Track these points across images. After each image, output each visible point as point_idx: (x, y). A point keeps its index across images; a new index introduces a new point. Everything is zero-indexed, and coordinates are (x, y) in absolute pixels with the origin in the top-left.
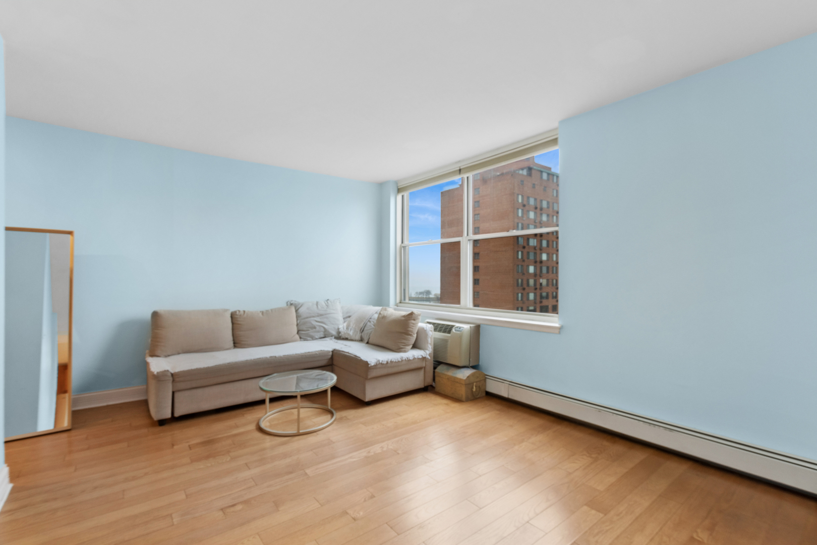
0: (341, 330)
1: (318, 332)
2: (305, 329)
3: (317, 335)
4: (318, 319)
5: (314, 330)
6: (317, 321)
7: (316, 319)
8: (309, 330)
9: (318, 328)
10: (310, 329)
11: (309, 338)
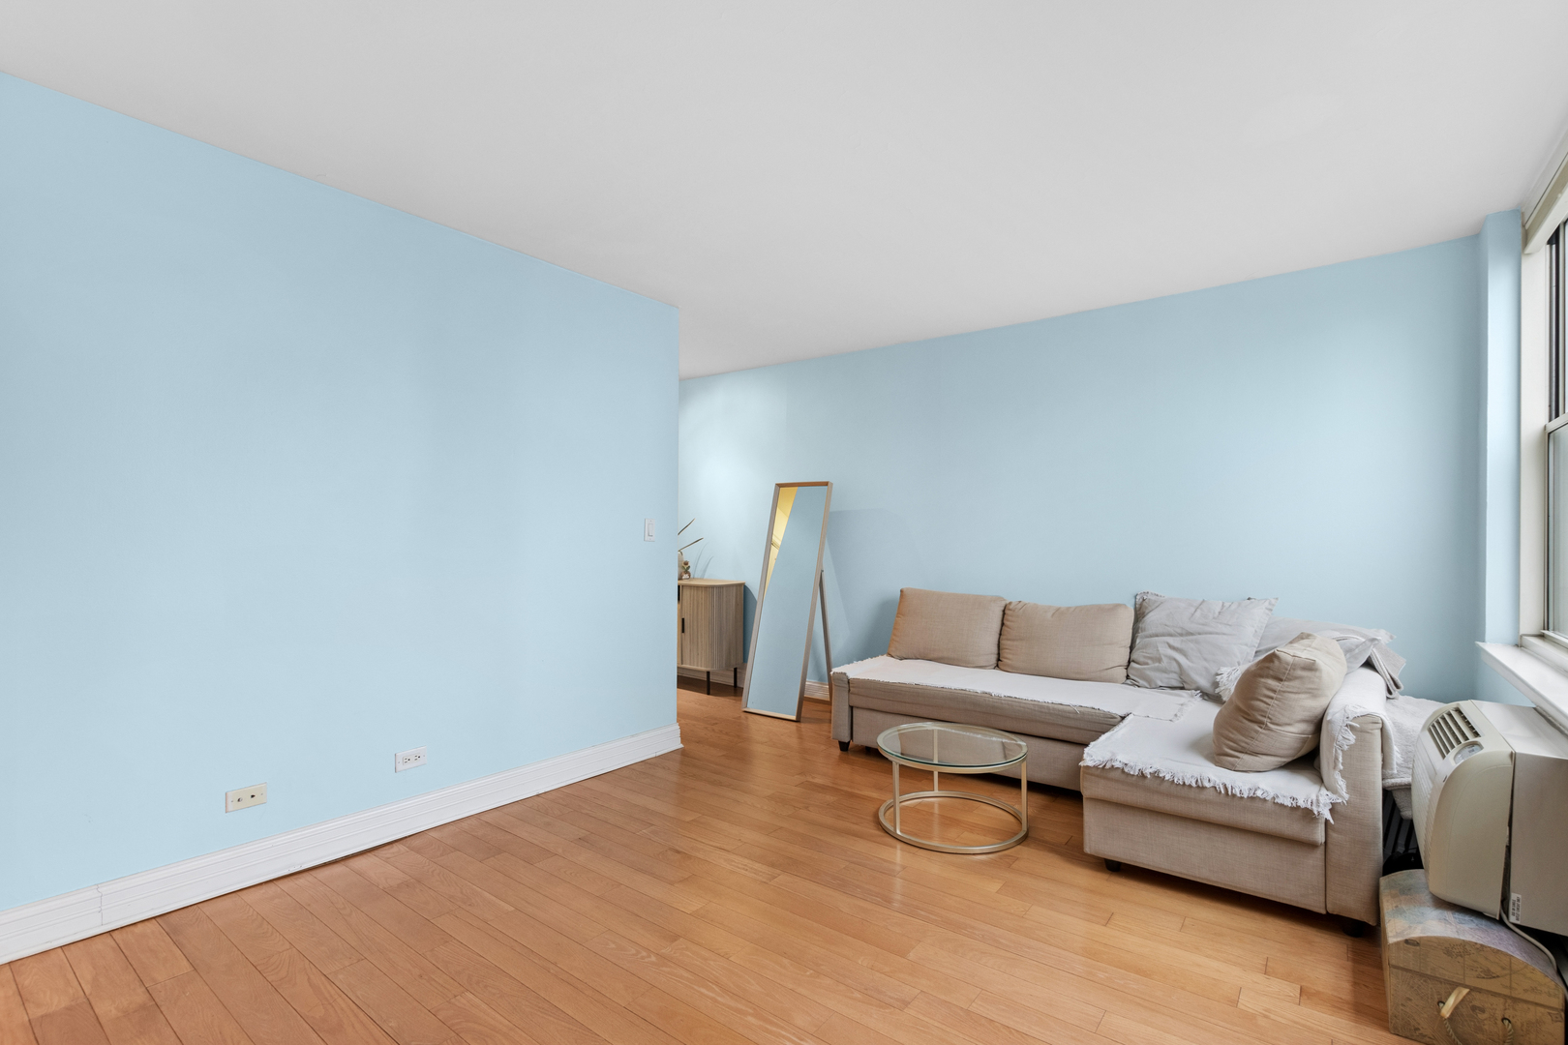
0: (1222, 679)
1: (1165, 671)
2: (1142, 660)
3: (1161, 679)
4: (1175, 641)
5: (1157, 664)
6: (1171, 647)
7: (1171, 640)
8: (1147, 664)
9: (1165, 663)
10: (1149, 661)
11: (1142, 682)
